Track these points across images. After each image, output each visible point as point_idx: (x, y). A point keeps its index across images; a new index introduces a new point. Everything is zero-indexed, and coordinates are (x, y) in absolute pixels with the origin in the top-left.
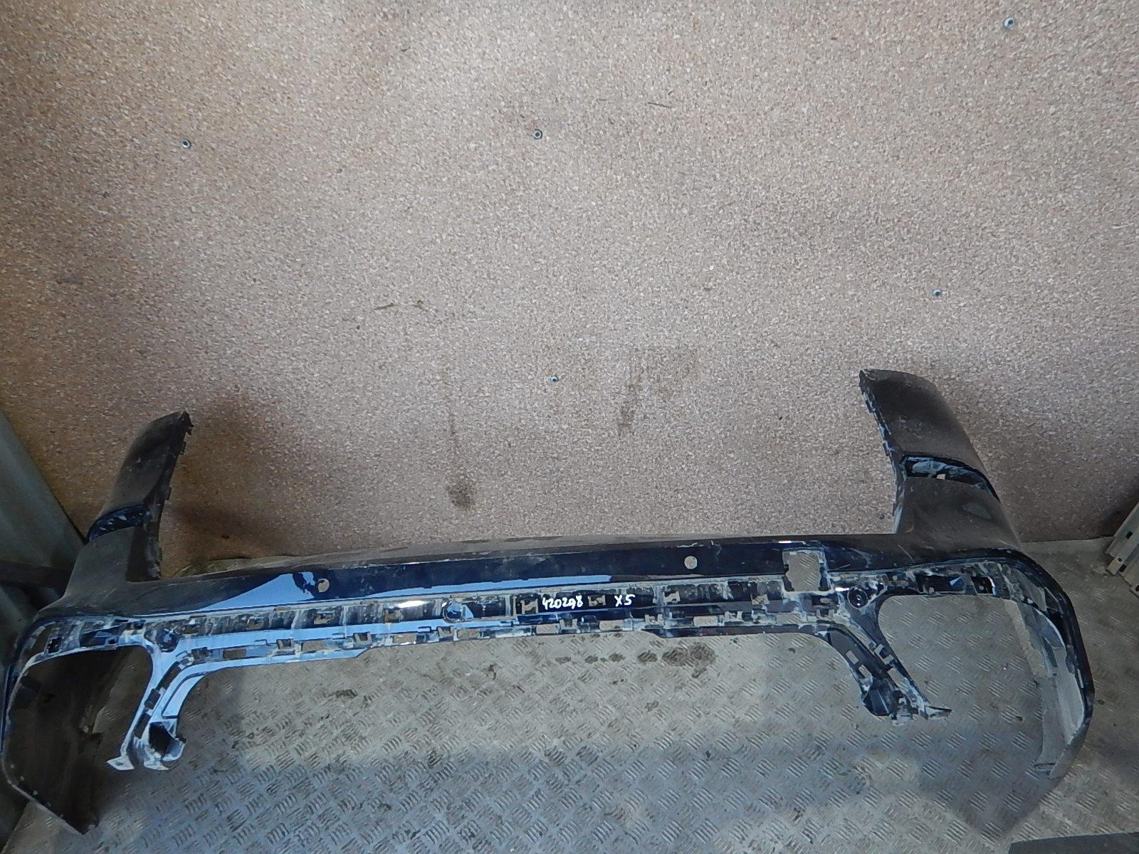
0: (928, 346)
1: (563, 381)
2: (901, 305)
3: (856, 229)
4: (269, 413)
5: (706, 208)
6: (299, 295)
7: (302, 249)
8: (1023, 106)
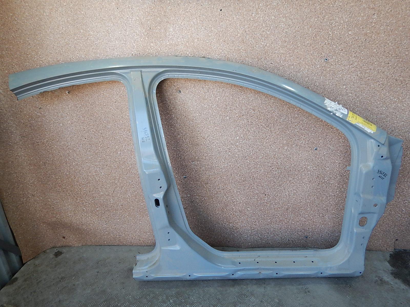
0: (316, 169)
1: (188, 178)
2: (304, 153)
3: (285, 125)
4: (85, 187)
5: (235, 117)
6: (99, 144)
7: (102, 128)
8: (335, 85)
